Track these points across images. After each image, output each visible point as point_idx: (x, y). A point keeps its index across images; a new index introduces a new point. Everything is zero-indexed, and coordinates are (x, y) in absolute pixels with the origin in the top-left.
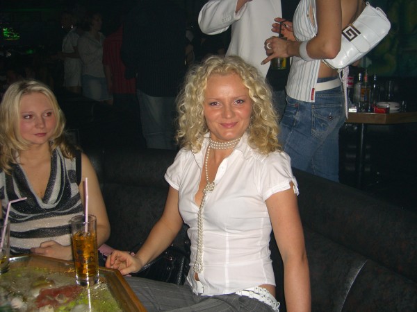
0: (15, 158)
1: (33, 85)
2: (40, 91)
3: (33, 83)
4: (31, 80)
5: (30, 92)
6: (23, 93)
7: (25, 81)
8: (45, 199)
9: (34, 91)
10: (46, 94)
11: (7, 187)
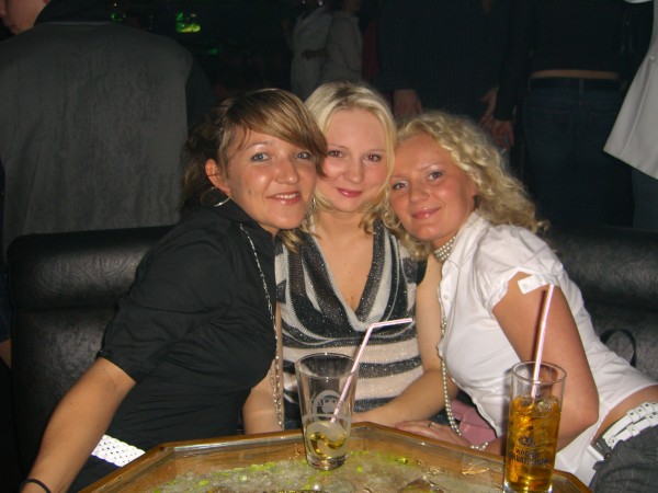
0: (308, 226)
1: (362, 95)
2: (371, 109)
3: (364, 90)
4: (360, 85)
5: (351, 105)
6: (339, 104)
7: (349, 84)
8: (361, 312)
9: (360, 106)
10: (381, 117)
11: (291, 281)
